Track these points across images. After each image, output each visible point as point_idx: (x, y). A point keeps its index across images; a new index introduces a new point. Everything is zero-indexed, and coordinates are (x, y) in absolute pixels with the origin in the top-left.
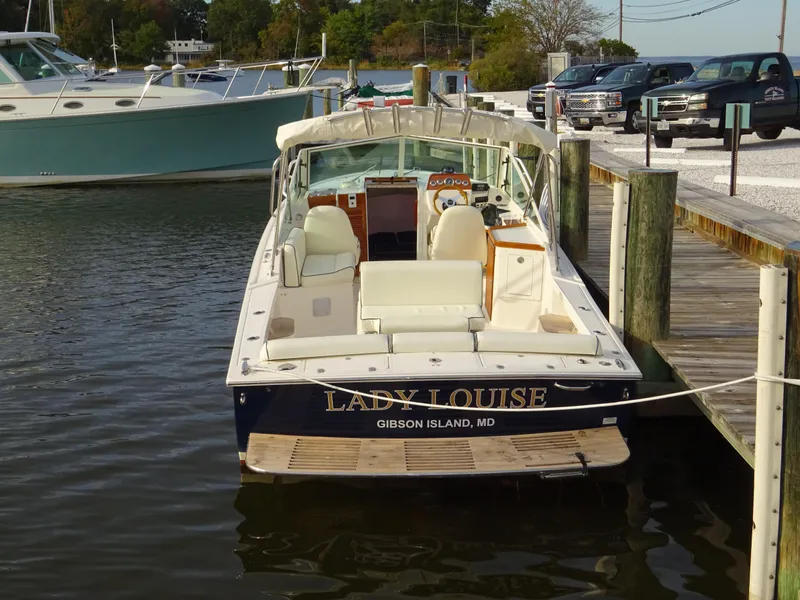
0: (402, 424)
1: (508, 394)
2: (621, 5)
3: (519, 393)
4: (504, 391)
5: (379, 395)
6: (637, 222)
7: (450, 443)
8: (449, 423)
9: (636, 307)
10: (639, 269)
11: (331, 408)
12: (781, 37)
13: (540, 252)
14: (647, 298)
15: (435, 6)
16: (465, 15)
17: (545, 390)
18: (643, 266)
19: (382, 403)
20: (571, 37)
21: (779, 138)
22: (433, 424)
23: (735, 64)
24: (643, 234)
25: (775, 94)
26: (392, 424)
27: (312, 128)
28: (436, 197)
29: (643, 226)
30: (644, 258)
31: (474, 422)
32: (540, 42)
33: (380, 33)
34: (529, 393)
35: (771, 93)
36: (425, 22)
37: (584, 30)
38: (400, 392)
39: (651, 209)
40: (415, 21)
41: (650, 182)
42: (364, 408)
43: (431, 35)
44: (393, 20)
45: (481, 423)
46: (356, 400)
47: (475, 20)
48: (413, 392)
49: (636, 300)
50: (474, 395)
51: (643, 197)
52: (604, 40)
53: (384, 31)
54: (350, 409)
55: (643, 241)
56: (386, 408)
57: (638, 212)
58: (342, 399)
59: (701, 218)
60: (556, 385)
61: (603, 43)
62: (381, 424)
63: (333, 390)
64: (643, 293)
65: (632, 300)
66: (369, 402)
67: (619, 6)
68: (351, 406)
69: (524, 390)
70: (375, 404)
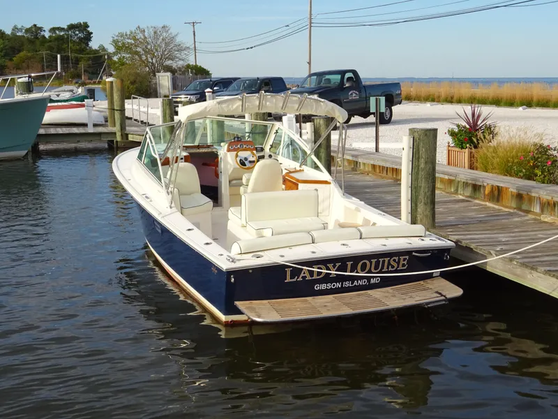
0: (329, 286)
1: (389, 261)
2: (195, 42)
3: (394, 260)
4: (387, 260)
5: (318, 268)
6: (419, 158)
7: (359, 295)
8: (355, 283)
9: (419, 210)
10: (420, 187)
11: (288, 280)
12: (309, 63)
13: (328, 185)
14: (425, 204)
15: (50, 41)
16: (74, 48)
17: (407, 257)
18: (423, 185)
19: (319, 273)
20: (168, 63)
21: (350, 123)
22: (347, 284)
23: (327, 77)
24: (422, 166)
25: (354, 95)
26: (323, 286)
27: (206, 108)
28: (237, 156)
29: (422, 161)
30: (423, 180)
31: (369, 281)
32: (146, 66)
33: (11, 60)
34: (399, 259)
35: (352, 94)
36: (44, 53)
37: (177, 58)
38: (330, 266)
39: (426, 150)
40: (36, 51)
41: (426, 135)
42: (308, 278)
43: (49, 62)
44: (19, 51)
45: (373, 281)
46: (304, 273)
47: (82, 51)
48: (338, 265)
49: (419, 205)
50: (371, 263)
51: (421, 144)
52: (189, 64)
53: (14, 59)
54: (300, 279)
55: (423, 170)
56: (321, 276)
57: (419, 153)
58: (296, 272)
59: (374, 166)
60: (414, 254)
61: (188, 66)
62: (317, 287)
63: (292, 267)
64: (423, 201)
65: (416, 205)
66: (311, 273)
67: (193, 42)
68: (301, 276)
69: (397, 258)
70: (315, 274)
